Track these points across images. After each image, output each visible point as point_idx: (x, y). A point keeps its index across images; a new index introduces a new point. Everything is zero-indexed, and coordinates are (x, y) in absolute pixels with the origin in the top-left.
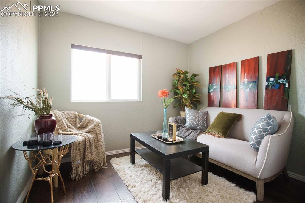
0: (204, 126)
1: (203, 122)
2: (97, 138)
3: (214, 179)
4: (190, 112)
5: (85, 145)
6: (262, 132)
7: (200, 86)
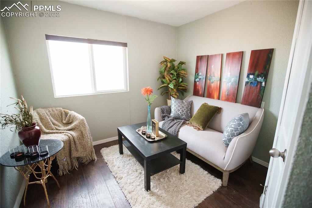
0: (188, 116)
1: (187, 112)
2: (82, 135)
3: (191, 167)
4: (175, 102)
5: (70, 144)
6: (234, 131)
7: (187, 74)
